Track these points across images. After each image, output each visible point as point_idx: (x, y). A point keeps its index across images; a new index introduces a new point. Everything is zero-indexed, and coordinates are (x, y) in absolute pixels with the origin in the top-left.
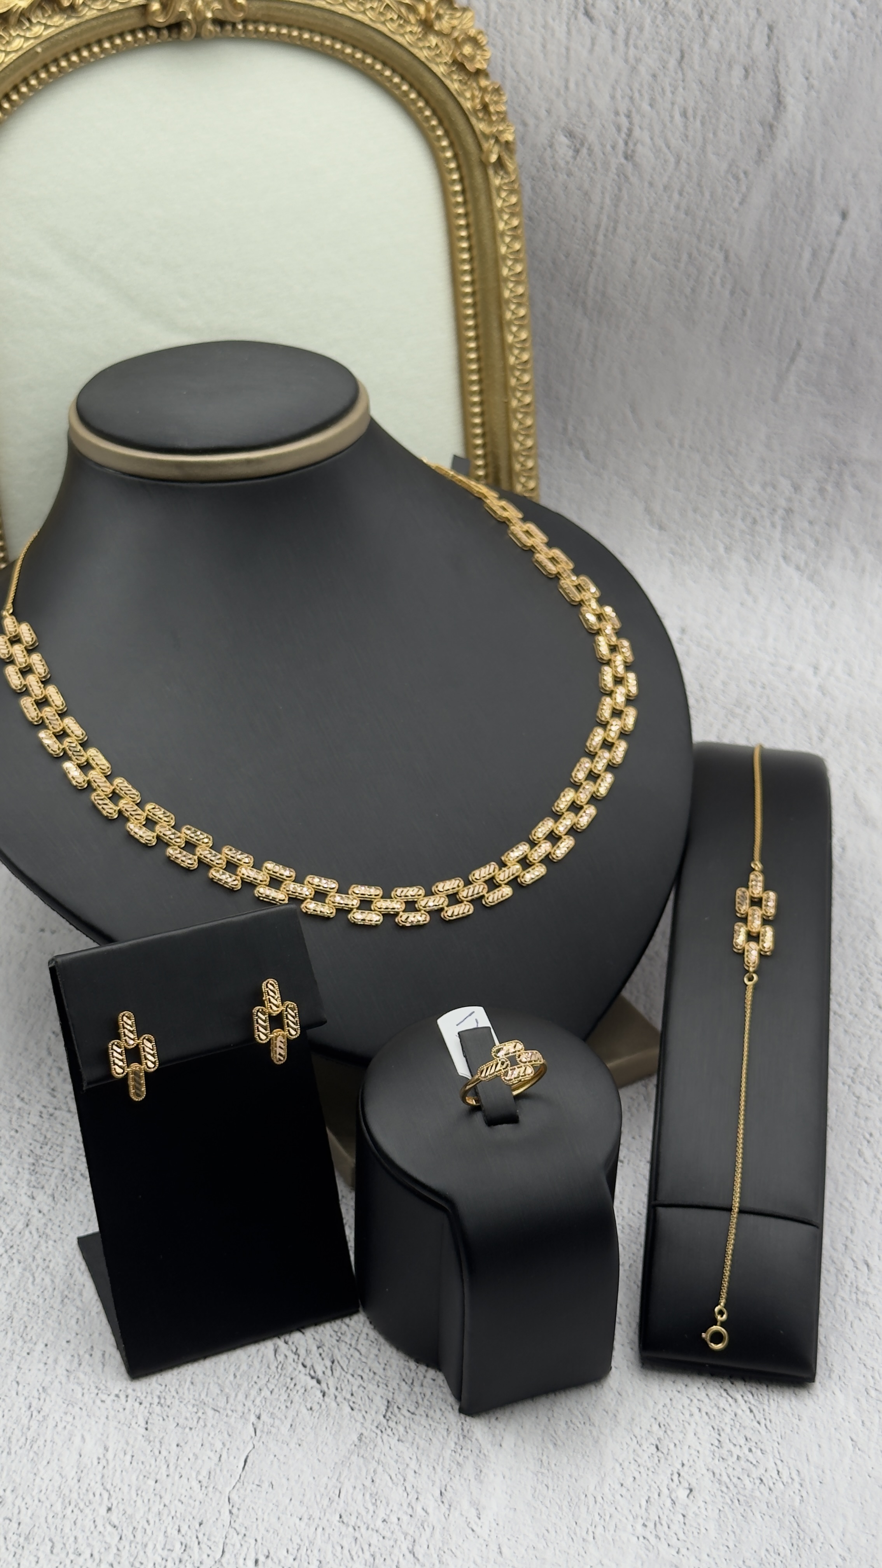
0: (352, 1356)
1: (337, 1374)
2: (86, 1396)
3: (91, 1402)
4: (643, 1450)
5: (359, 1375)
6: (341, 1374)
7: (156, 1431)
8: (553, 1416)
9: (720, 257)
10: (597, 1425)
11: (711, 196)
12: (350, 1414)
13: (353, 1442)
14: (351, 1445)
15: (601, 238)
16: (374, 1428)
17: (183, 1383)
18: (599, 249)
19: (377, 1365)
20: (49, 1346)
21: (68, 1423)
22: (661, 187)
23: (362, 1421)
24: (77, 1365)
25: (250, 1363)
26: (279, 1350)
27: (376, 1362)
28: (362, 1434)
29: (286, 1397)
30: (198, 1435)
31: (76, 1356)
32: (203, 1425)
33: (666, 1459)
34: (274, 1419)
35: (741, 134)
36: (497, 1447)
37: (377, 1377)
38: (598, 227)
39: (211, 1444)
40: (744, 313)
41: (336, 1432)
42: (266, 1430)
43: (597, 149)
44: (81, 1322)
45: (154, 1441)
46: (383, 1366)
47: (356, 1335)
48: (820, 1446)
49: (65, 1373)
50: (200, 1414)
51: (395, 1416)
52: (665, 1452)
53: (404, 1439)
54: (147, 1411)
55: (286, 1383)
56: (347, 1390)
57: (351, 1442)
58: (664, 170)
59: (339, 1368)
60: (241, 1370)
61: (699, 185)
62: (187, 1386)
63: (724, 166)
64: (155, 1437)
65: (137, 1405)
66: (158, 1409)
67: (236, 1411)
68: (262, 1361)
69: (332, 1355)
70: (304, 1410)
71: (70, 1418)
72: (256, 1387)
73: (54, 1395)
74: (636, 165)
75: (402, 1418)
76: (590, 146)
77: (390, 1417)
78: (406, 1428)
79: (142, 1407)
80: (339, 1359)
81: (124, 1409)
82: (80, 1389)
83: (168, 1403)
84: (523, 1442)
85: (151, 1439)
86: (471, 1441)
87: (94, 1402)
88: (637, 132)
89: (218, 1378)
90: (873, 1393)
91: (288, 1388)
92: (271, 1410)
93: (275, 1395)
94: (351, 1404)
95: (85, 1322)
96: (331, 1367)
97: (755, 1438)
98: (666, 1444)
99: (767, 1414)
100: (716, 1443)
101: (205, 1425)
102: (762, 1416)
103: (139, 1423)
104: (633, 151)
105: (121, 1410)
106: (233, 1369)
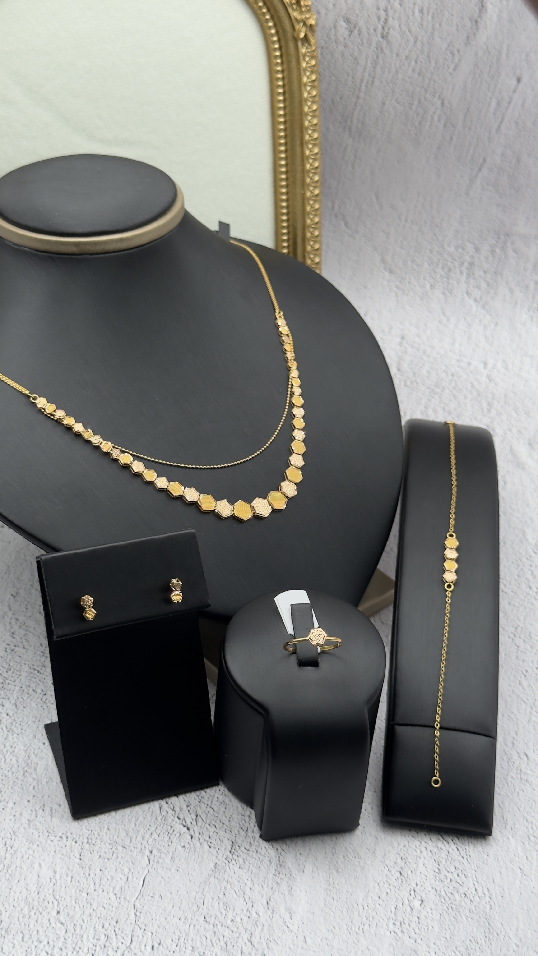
0: (208, 812)
1: (200, 823)
2: (41, 837)
3: (44, 841)
4: (392, 875)
5: (213, 825)
6: (202, 824)
7: (86, 861)
8: (335, 852)
9: (439, 103)
10: (363, 859)
11: (436, 64)
12: (209, 850)
13: (211, 869)
14: (210, 871)
15: (363, 87)
16: (224, 860)
17: (102, 829)
18: (362, 95)
19: (225, 818)
20: (16, 804)
21: (30, 855)
22: (404, 57)
23: (216, 854)
24: (35, 817)
25: (145, 816)
26: (162, 808)
27: (224, 816)
28: (216, 863)
29: (168, 839)
30: (113, 864)
31: (34, 810)
32: (116, 857)
33: (406, 881)
34: (161, 853)
35: (457, 26)
36: (301, 873)
37: (225, 826)
38: (362, 80)
39: (122, 870)
40: (451, 139)
41: (200, 862)
42: (156, 860)
43: (364, 30)
44: (36, 789)
45: (85, 868)
46: (228, 819)
47: (211, 798)
48: (501, 873)
49: (27, 822)
50: (114, 850)
51: (237, 852)
52: (406, 876)
53: (243, 867)
54: (80, 848)
55: (168, 830)
56: (206, 835)
57: (210, 869)
58: (407, 46)
59: (201, 820)
60: (139, 821)
61: (428, 57)
62: (105, 832)
63: (445, 46)
64: (86, 865)
65: (74, 843)
66: (87, 846)
67: (137, 848)
68: (152, 815)
69: (196, 812)
70: (179, 848)
71: (31, 852)
72: (149, 832)
73: (20, 836)
74: (388, 42)
75: (241, 853)
76: (360, 28)
77: (234, 853)
78: (244, 859)
79: (77, 845)
80: (201, 814)
81: (66, 846)
82: (37, 833)
83: (94, 842)
84: (318, 869)
85: (84, 866)
86: (285, 868)
87: (46, 842)
88: (390, 21)
89: (125, 826)
90: (532, 838)
91: (169, 833)
92: (159, 847)
93: (161, 838)
94: (209, 843)
95: (39, 788)
96: (196, 819)
97: (461, 868)
98: (407, 871)
99: (468, 852)
100: (437, 870)
101: (117, 857)
102: (465, 853)
103: (75, 855)
104: (387, 33)
105: (64, 847)
106: (134, 820)
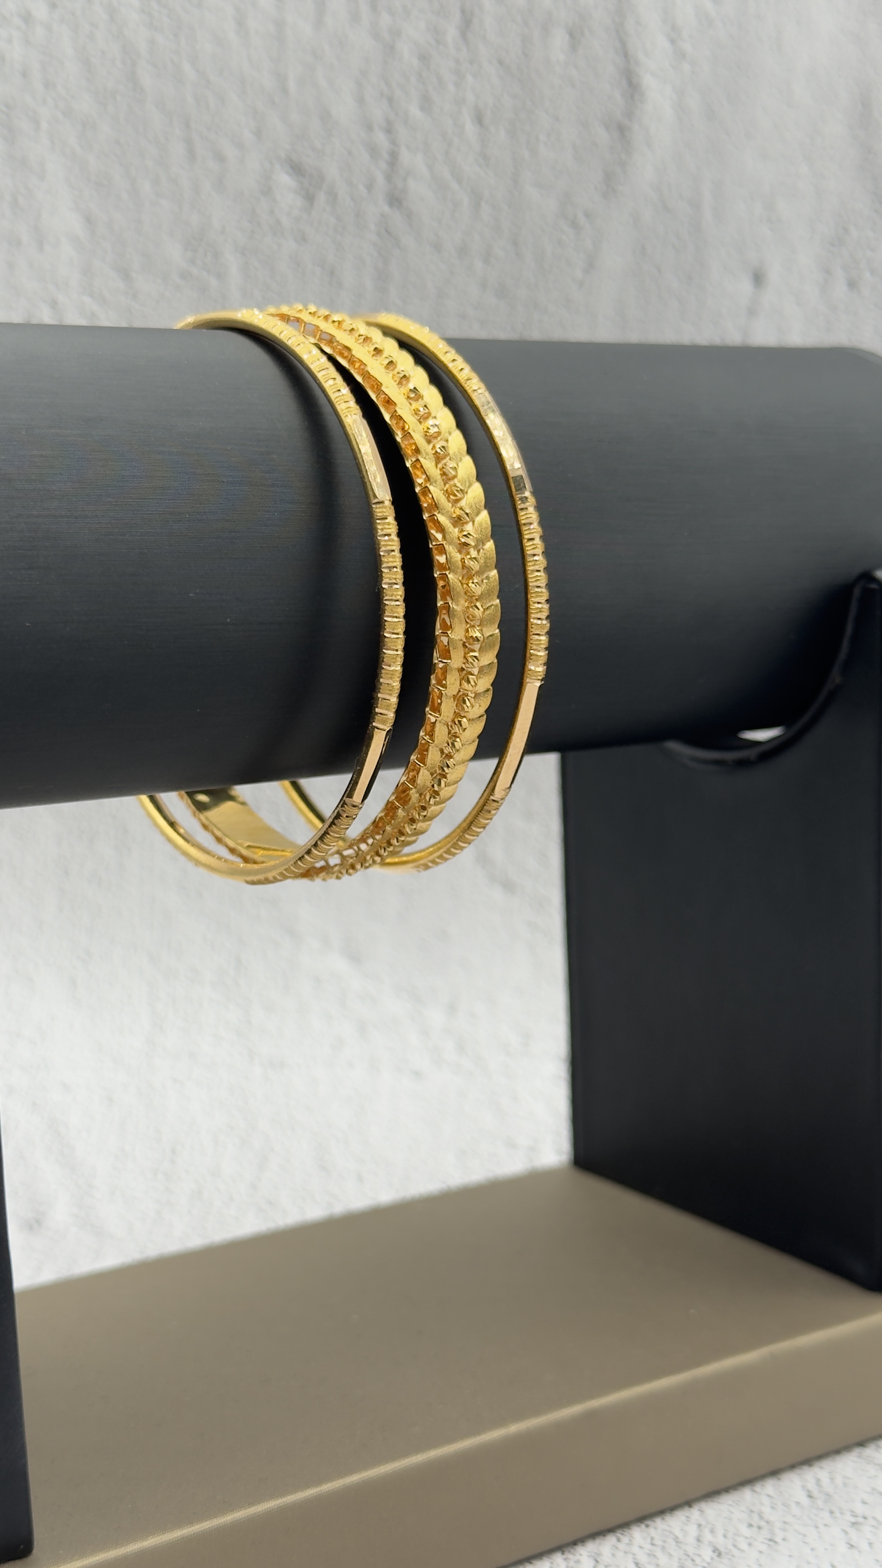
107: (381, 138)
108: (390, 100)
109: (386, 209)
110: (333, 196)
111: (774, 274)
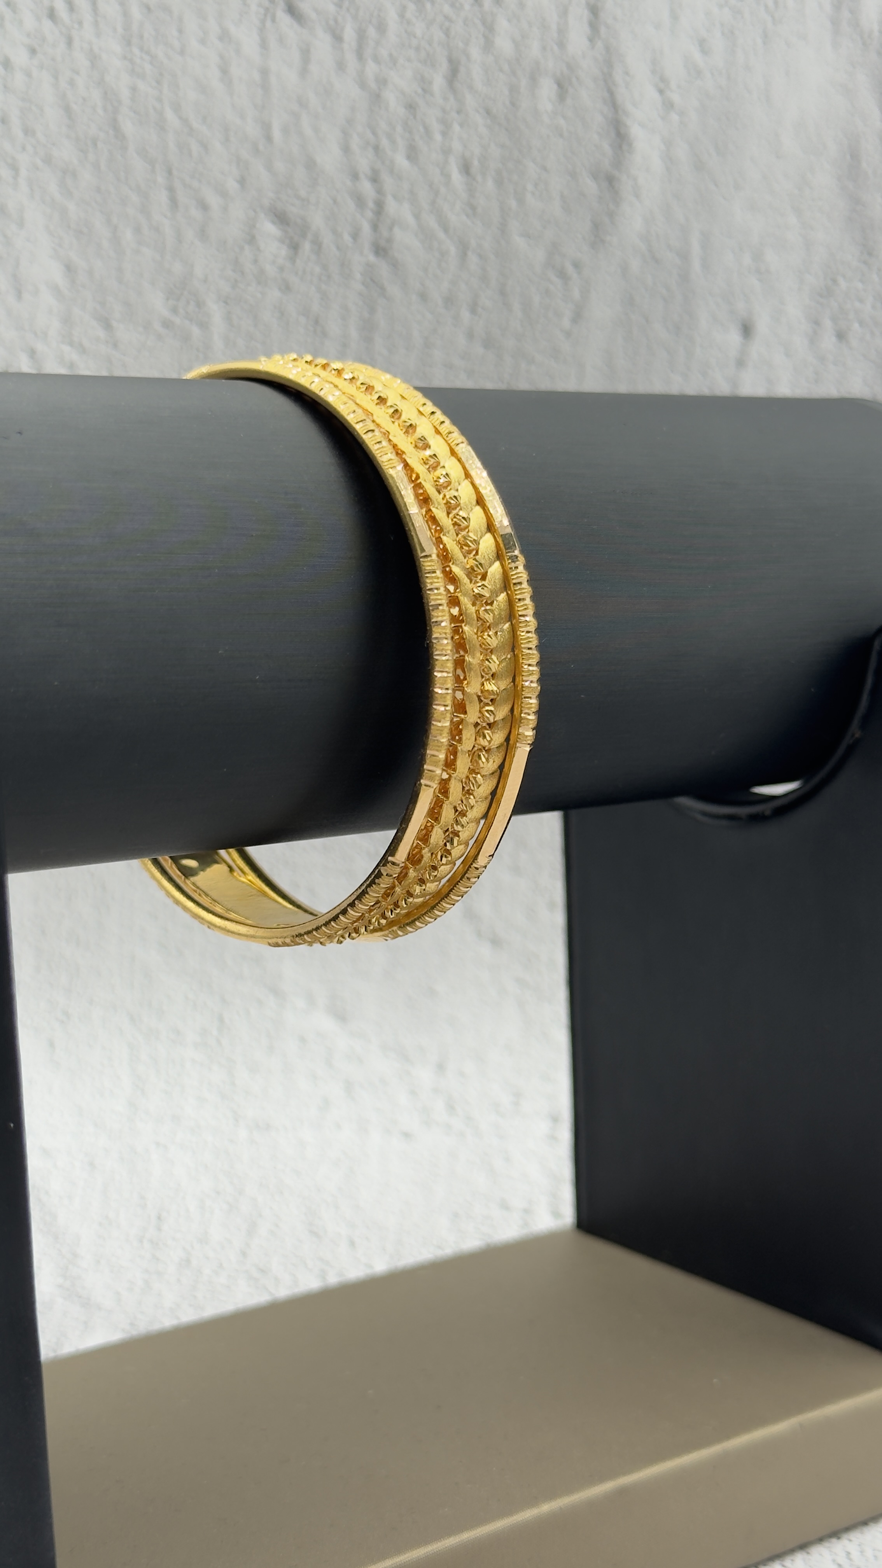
107: (367, 188)
108: (377, 149)
109: (372, 258)
110: (318, 245)
111: (763, 325)
